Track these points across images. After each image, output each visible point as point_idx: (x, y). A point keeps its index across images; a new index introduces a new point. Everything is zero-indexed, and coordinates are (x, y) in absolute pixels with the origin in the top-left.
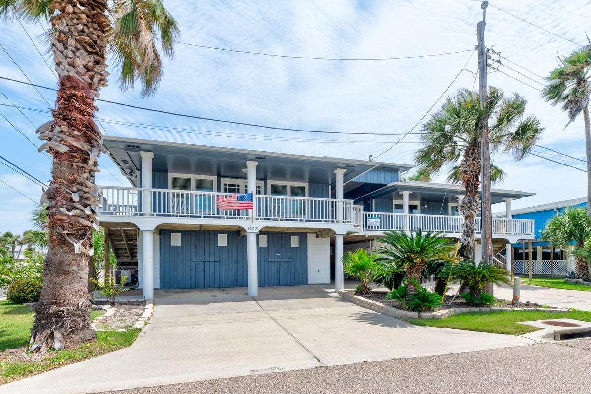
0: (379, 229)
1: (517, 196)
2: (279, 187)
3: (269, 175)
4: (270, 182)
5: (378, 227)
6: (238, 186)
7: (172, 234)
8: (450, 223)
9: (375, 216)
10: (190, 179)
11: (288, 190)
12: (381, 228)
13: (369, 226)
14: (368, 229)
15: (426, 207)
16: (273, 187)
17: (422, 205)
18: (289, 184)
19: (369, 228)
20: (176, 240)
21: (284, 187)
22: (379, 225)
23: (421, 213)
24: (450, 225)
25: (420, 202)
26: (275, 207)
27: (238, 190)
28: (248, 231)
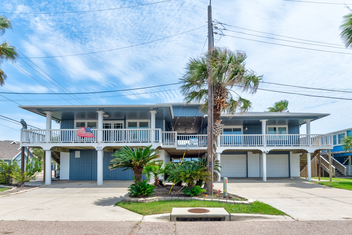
1: (315, 117)
2: (133, 123)
3: (127, 117)
4: (128, 121)
6: (110, 124)
7: (76, 152)
8: (268, 139)
9: (195, 137)
10: (85, 123)
11: (138, 125)
15: (247, 129)
16: (129, 123)
17: (244, 128)
18: (138, 121)
20: (78, 155)
21: (136, 123)
23: (244, 134)
25: (242, 126)
26: (130, 134)
27: (110, 126)
28: (97, 149)
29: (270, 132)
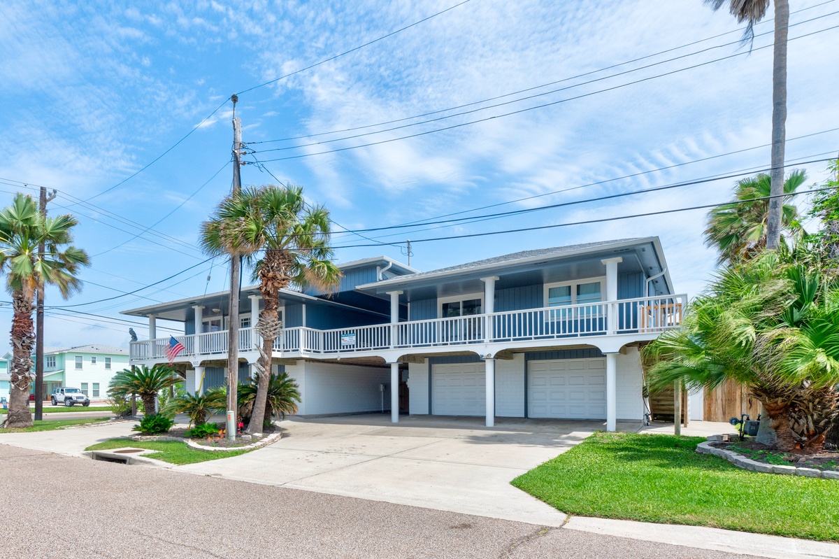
0: (355, 348)
5: (353, 346)
8: (547, 319)
9: (350, 332)
12: (357, 347)
13: (344, 346)
14: (342, 349)
19: (344, 348)
22: (354, 343)
24: (547, 324)
28: (193, 365)
29: (553, 300)
